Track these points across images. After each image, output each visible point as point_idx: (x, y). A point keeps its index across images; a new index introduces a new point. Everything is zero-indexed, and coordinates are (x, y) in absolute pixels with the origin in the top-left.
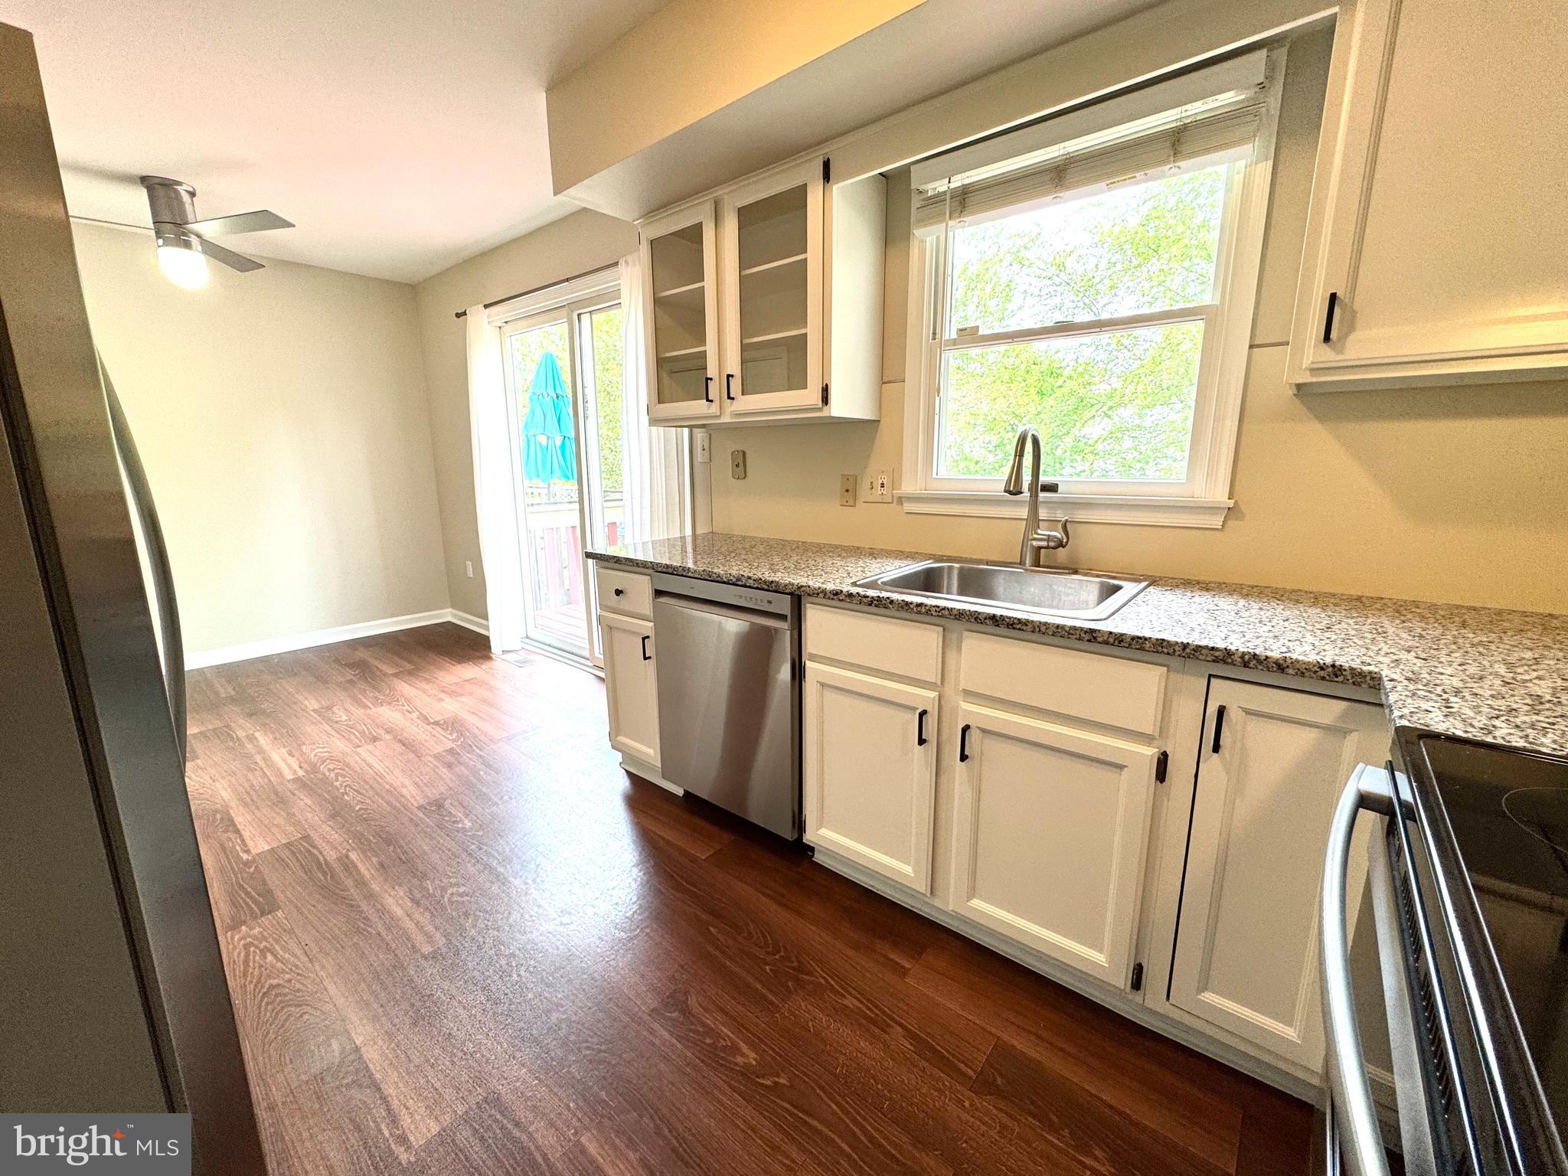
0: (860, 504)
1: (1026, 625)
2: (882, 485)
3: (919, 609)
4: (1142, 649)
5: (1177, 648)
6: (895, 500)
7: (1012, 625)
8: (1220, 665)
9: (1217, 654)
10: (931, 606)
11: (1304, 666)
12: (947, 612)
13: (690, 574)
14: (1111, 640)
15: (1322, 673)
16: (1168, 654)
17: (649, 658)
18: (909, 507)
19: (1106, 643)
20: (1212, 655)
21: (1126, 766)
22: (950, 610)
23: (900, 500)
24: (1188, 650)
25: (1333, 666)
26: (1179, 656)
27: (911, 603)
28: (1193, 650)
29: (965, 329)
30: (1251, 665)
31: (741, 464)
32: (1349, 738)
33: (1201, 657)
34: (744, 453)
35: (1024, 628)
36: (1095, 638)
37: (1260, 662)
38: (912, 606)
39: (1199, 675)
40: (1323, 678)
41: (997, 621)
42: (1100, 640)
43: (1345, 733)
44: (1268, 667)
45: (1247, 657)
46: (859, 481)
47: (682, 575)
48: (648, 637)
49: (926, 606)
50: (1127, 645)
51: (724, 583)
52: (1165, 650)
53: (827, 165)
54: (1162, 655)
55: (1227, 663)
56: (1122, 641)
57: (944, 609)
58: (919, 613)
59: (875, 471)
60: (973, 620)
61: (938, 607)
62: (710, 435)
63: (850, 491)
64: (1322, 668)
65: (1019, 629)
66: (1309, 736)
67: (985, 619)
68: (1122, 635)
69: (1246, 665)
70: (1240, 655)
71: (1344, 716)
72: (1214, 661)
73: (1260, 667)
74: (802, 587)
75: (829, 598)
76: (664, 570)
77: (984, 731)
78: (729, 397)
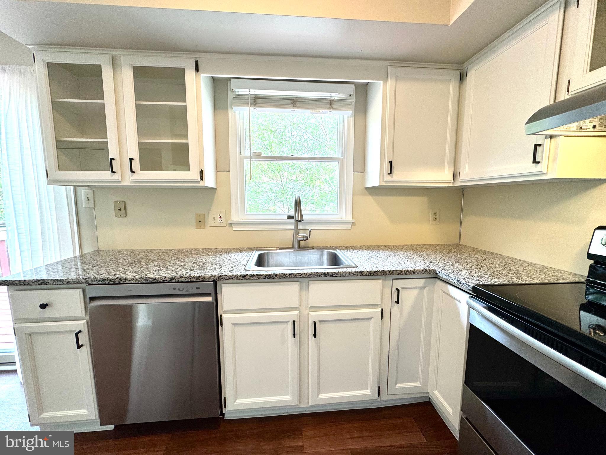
0: (208, 228)
1: (338, 274)
2: (220, 218)
3: (291, 276)
4: (377, 275)
5: (387, 273)
6: (228, 225)
7: (332, 275)
8: (399, 275)
9: (398, 272)
10: (297, 274)
11: (419, 271)
12: (304, 275)
13: (127, 282)
14: (368, 274)
15: (423, 272)
16: (385, 275)
17: (82, 345)
18: (235, 228)
19: (366, 275)
20: (397, 273)
21: (373, 318)
22: (305, 274)
23: (231, 225)
24: (390, 273)
25: (425, 269)
26: (388, 275)
27: (287, 274)
28: (392, 272)
29: (256, 153)
30: (407, 274)
31: (123, 209)
32: (426, 289)
33: (394, 274)
34: (125, 203)
35: (337, 275)
36: (362, 274)
37: (409, 272)
38: (287, 275)
39: (389, 280)
40: (423, 274)
41: (326, 275)
42: (364, 275)
43: (424, 288)
44: (411, 273)
45: (406, 271)
46: (206, 216)
47: (119, 284)
48: (80, 332)
49: (294, 274)
50: (373, 275)
51: (160, 282)
52: (384, 274)
53: (197, 63)
54: (383, 276)
55: (401, 274)
56: (371, 273)
57: (303, 274)
58: (291, 278)
59: (216, 211)
60: (316, 276)
61: (300, 273)
62: (94, 191)
63: (201, 222)
64: (423, 271)
65: (335, 276)
66: (416, 291)
67: (321, 275)
68: (371, 271)
69: (406, 274)
70: (404, 271)
71: (425, 283)
72: (397, 274)
73: (409, 274)
74: (221, 276)
75: (240, 279)
76: (100, 282)
77: (320, 321)
78: (132, 171)
